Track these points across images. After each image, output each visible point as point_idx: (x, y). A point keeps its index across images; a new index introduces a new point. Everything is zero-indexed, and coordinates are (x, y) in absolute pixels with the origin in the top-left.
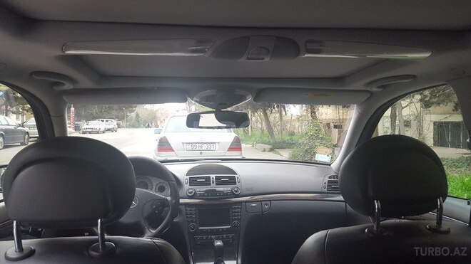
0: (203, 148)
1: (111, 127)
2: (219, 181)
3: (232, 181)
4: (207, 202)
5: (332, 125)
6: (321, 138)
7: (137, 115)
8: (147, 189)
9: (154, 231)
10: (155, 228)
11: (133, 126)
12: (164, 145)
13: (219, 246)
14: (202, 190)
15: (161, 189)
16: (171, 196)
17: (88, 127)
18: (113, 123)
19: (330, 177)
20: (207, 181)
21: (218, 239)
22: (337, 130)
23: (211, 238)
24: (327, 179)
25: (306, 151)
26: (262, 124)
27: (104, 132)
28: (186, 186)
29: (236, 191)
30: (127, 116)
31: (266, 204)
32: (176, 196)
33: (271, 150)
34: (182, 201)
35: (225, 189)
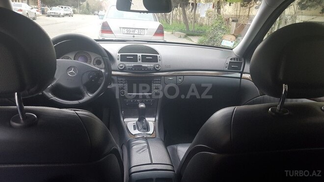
0: (136, 33)
1: (69, 12)
2: (144, 59)
3: (155, 59)
4: (134, 75)
5: (231, 20)
6: (223, 29)
7: (88, 4)
8: (87, 62)
9: (91, 95)
10: (92, 92)
11: (85, 13)
12: (106, 28)
13: (142, 108)
14: (130, 65)
15: (98, 63)
16: (105, 68)
17: (51, 11)
18: (70, 10)
19: (231, 59)
20: (135, 59)
21: (142, 102)
22: (235, 23)
23: (137, 102)
24: (229, 61)
25: (211, 38)
26: (180, 17)
27: (63, 16)
28: (118, 62)
29: (157, 67)
30: (80, 5)
31: (180, 78)
32: (108, 69)
33: (186, 37)
34: (113, 73)
35: (149, 65)
